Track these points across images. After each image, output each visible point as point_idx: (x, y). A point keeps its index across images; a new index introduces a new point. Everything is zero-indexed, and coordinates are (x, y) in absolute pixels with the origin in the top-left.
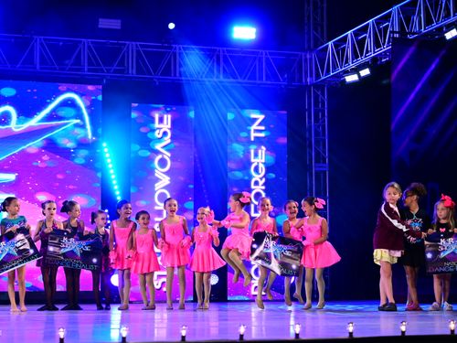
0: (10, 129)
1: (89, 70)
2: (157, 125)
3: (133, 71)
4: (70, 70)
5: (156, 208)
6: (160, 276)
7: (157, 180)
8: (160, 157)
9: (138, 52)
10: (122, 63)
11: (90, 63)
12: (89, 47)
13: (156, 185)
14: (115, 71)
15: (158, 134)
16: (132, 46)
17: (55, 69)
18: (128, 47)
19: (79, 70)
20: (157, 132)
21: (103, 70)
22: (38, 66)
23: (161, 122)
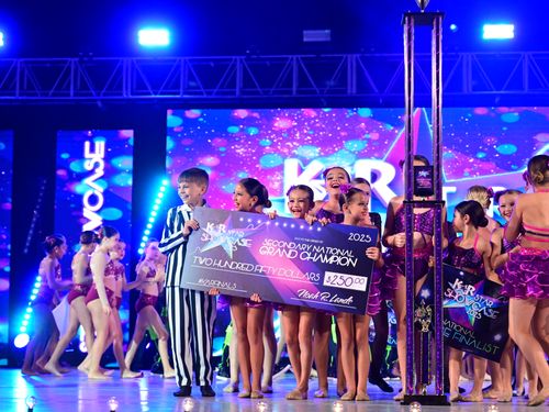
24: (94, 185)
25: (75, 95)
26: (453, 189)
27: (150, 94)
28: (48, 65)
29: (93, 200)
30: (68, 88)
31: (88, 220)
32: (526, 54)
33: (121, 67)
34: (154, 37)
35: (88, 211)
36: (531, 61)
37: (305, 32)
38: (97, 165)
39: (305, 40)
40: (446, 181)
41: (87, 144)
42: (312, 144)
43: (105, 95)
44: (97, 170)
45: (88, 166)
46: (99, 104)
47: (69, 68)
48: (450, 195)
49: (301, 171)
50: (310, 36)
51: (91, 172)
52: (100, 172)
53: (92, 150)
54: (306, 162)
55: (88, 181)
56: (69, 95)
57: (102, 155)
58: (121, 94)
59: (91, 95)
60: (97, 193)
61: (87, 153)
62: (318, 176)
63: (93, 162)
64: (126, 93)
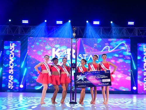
0: (108, 52)
1: (126, 35)
2: (144, 48)
3: (137, 35)
4: (121, 35)
5: (144, 70)
6: (145, 87)
7: (144, 62)
8: (145, 57)
9: (138, 30)
10: (134, 33)
11: (126, 33)
12: (126, 29)
13: (144, 64)
14: (132, 35)
15: (144, 51)
16: (136, 28)
17: (117, 35)
18: (135, 30)
19: (123, 35)
20: (144, 50)
21: (129, 35)
22: (113, 35)
23: (145, 48)
24: (12, 53)
25: (8, 33)
26: (87, 55)
27: (24, 34)
28: (3, 27)
29: (12, 56)
30: (7, 32)
31: (10, 60)
32: (102, 28)
33: (18, 28)
34: (25, 22)
35: (11, 58)
36: (102, 29)
37: (57, 22)
38: (13, 48)
39: (57, 23)
40: (86, 53)
41: (11, 44)
42: (57, 44)
43: (15, 33)
45: (11, 49)
46: (14, 35)
47: (7, 27)
48: (86, 56)
49: (56, 51)
51: (12, 50)
52: (13, 50)
54: (57, 49)
55: (11, 52)
56: (7, 33)
57: (14, 46)
58: (18, 33)
59: (12, 33)
60: (13, 54)
61: (11, 46)
62: (59, 52)
63: (12, 48)
64: (19, 33)
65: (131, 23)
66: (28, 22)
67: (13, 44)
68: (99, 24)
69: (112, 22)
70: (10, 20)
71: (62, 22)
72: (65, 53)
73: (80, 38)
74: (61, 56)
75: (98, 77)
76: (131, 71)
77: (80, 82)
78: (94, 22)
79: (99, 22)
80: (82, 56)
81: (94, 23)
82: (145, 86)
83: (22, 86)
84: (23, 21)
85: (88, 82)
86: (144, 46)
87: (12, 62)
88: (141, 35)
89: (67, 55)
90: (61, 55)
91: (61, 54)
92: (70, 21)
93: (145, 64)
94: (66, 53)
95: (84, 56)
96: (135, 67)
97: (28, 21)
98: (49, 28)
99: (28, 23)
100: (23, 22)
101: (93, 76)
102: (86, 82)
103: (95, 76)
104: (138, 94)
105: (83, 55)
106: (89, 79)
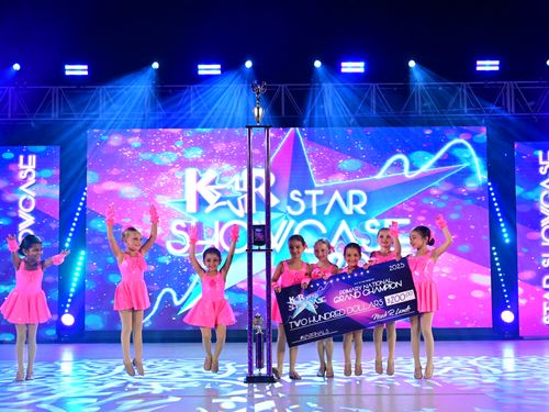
0: (403, 176)
1: (469, 112)
2: (541, 162)
3: (511, 110)
5: (543, 244)
6: (548, 312)
7: (543, 216)
8: (545, 193)
9: (516, 91)
10: (499, 104)
11: (469, 105)
12: (468, 90)
13: (542, 221)
14: (495, 111)
15: (542, 171)
16: (509, 85)
17: (436, 113)
18: (505, 91)
19: (459, 112)
20: (541, 169)
21: (481, 112)
22: (420, 111)
23: (545, 158)
24: (27, 191)
25: (12, 117)
26: (321, 192)
27: (73, 116)
29: (26, 203)
30: (6, 111)
31: (21, 220)
32: (374, 86)
33: (50, 94)
34: (77, 70)
35: (23, 213)
36: (377, 91)
37: (200, 67)
38: (29, 174)
39: (200, 73)
40: (317, 185)
41: (21, 157)
43: (37, 117)
44: (30, 179)
45: (22, 176)
46: (33, 124)
47: (7, 94)
48: (318, 197)
49: (199, 178)
50: (204, 69)
51: (25, 180)
52: (32, 180)
53: (26, 162)
54: (203, 172)
55: (23, 188)
56: (7, 117)
57: (34, 167)
58: (50, 117)
59: (25, 117)
60: (30, 197)
61: (21, 165)
62: (213, 183)
63: (26, 172)
64: (54, 115)
65: (488, 65)
66: (88, 70)
67: (30, 157)
68: (362, 70)
69: (412, 64)
70: (17, 67)
71: (219, 66)
72: (237, 187)
73: (292, 129)
74: (221, 200)
75: (366, 292)
76: (492, 252)
77: (304, 322)
78: (343, 64)
79: (362, 64)
80: (304, 197)
81: (343, 70)
82: (546, 309)
83: (68, 320)
84: (67, 67)
85: (334, 315)
86: (540, 153)
87: (30, 227)
88: (528, 111)
89: (243, 193)
90: (219, 195)
91: (218, 190)
92: (249, 64)
93: (544, 222)
94: (241, 185)
95: (310, 197)
96: (506, 235)
97: (86, 67)
98: (170, 91)
99: (86, 73)
100: (67, 73)
101: (347, 291)
102: (328, 316)
103: (356, 290)
104: (522, 338)
105: (307, 192)
106: (336, 302)
